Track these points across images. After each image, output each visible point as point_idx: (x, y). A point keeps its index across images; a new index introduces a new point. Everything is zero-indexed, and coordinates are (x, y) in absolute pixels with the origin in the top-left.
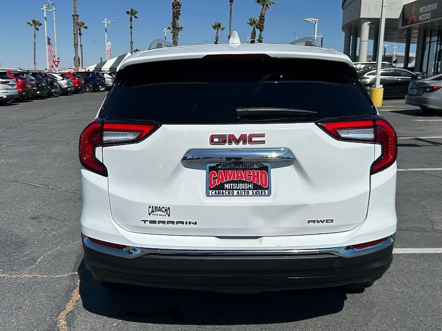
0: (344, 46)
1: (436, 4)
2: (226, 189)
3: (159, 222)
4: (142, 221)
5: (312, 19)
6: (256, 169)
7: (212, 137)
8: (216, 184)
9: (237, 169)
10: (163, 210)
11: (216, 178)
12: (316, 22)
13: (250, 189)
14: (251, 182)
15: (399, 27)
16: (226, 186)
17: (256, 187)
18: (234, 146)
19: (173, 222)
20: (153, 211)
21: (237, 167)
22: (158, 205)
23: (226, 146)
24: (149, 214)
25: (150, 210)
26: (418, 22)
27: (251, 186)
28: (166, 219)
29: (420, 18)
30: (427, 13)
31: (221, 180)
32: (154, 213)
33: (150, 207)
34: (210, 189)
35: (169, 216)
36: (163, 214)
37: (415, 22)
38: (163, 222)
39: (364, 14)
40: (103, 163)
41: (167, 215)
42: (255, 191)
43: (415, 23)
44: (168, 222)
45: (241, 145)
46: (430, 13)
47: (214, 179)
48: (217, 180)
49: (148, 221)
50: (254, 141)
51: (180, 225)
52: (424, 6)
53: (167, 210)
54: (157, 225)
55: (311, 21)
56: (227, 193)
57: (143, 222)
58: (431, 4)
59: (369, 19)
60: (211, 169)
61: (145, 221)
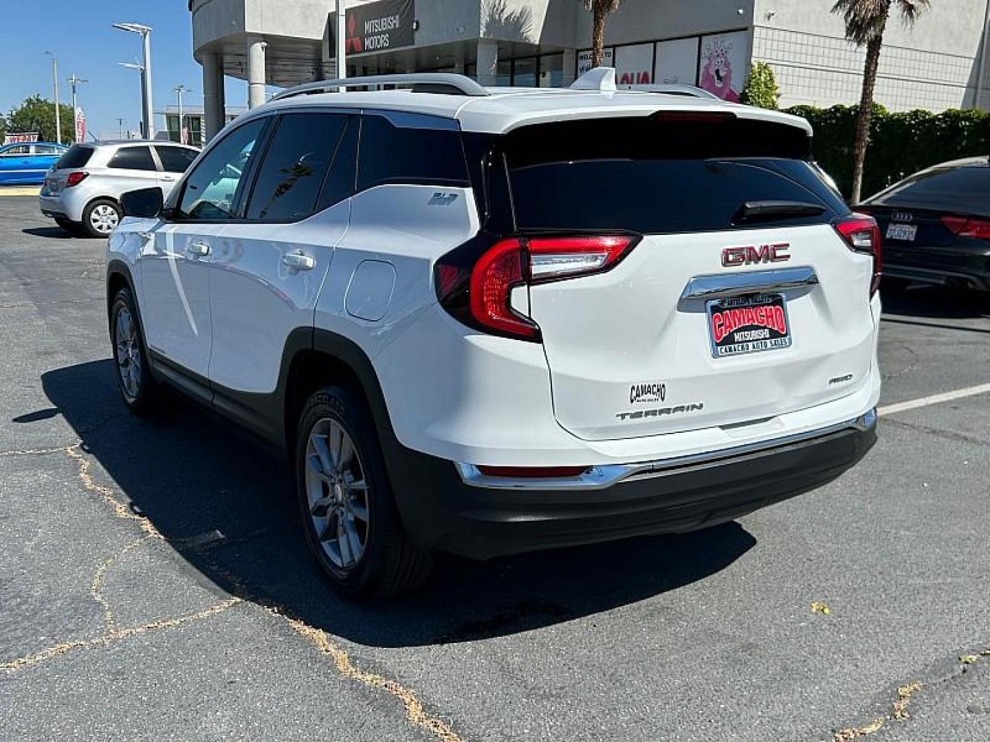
0: (205, 93)
1: (397, 17)
2: (738, 342)
3: (647, 414)
4: (618, 415)
5: (137, 25)
6: (768, 305)
7: (727, 253)
8: (724, 335)
9: (745, 307)
10: (655, 389)
11: (722, 325)
12: (145, 35)
13: (765, 339)
14: (765, 328)
15: (323, 57)
16: (737, 337)
17: (774, 334)
18: (753, 266)
19: (668, 411)
20: (638, 395)
21: (747, 304)
22: (646, 382)
23: (743, 267)
24: (632, 401)
25: (634, 393)
26: (364, 51)
27: (766, 333)
28: (660, 405)
29: (367, 42)
30: (380, 33)
31: (728, 327)
32: (641, 398)
33: (633, 388)
34: (718, 345)
35: (663, 399)
36: (654, 397)
37: (356, 50)
38: (654, 413)
39: (253, 25)
40: (530, 318)
41: (660, 399)
42: (773, 340)
43: (359, 52)
44: (661, 412)
45: (761, 266)
46: (387, 35)
47: (720, 326)
48: (723, 327)
49: (627, 414)
50: (779, 257)
51: (678, 413)
52: (374, 19)
53: (661, 389)
54: (643, 419)
55: (132, 30)
56: (740, 348)
57: (620, 417)
58: (388, 16)
59: (265, 37)
60: (715, 309)
61: (623, 416)
